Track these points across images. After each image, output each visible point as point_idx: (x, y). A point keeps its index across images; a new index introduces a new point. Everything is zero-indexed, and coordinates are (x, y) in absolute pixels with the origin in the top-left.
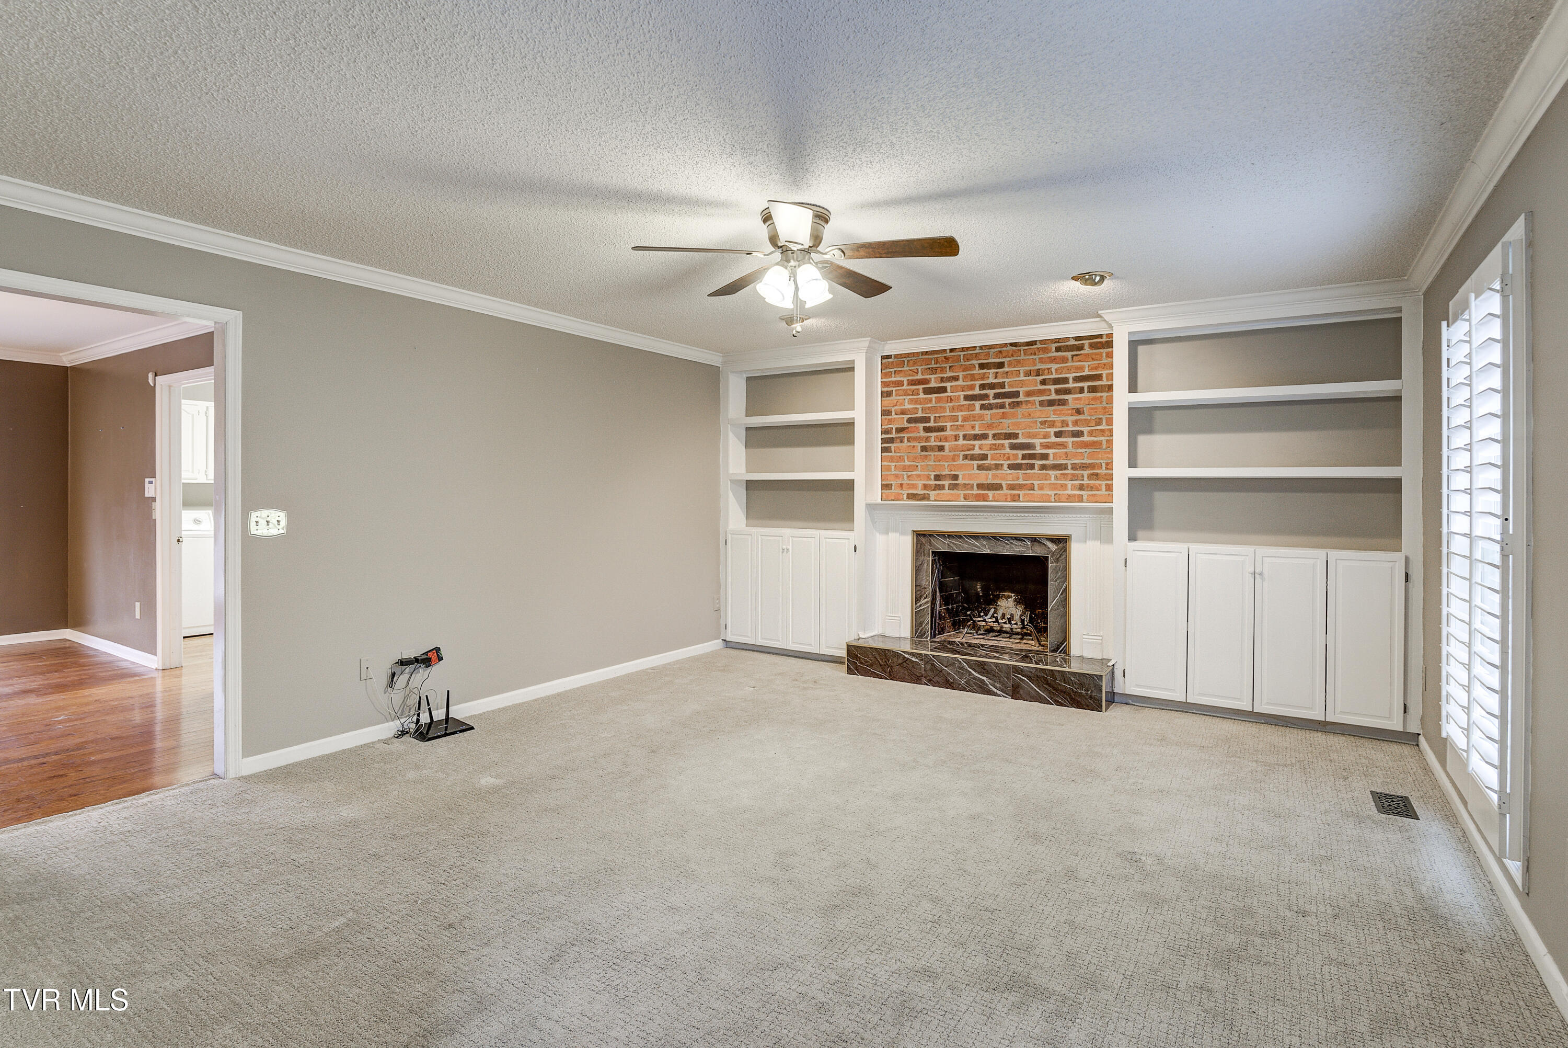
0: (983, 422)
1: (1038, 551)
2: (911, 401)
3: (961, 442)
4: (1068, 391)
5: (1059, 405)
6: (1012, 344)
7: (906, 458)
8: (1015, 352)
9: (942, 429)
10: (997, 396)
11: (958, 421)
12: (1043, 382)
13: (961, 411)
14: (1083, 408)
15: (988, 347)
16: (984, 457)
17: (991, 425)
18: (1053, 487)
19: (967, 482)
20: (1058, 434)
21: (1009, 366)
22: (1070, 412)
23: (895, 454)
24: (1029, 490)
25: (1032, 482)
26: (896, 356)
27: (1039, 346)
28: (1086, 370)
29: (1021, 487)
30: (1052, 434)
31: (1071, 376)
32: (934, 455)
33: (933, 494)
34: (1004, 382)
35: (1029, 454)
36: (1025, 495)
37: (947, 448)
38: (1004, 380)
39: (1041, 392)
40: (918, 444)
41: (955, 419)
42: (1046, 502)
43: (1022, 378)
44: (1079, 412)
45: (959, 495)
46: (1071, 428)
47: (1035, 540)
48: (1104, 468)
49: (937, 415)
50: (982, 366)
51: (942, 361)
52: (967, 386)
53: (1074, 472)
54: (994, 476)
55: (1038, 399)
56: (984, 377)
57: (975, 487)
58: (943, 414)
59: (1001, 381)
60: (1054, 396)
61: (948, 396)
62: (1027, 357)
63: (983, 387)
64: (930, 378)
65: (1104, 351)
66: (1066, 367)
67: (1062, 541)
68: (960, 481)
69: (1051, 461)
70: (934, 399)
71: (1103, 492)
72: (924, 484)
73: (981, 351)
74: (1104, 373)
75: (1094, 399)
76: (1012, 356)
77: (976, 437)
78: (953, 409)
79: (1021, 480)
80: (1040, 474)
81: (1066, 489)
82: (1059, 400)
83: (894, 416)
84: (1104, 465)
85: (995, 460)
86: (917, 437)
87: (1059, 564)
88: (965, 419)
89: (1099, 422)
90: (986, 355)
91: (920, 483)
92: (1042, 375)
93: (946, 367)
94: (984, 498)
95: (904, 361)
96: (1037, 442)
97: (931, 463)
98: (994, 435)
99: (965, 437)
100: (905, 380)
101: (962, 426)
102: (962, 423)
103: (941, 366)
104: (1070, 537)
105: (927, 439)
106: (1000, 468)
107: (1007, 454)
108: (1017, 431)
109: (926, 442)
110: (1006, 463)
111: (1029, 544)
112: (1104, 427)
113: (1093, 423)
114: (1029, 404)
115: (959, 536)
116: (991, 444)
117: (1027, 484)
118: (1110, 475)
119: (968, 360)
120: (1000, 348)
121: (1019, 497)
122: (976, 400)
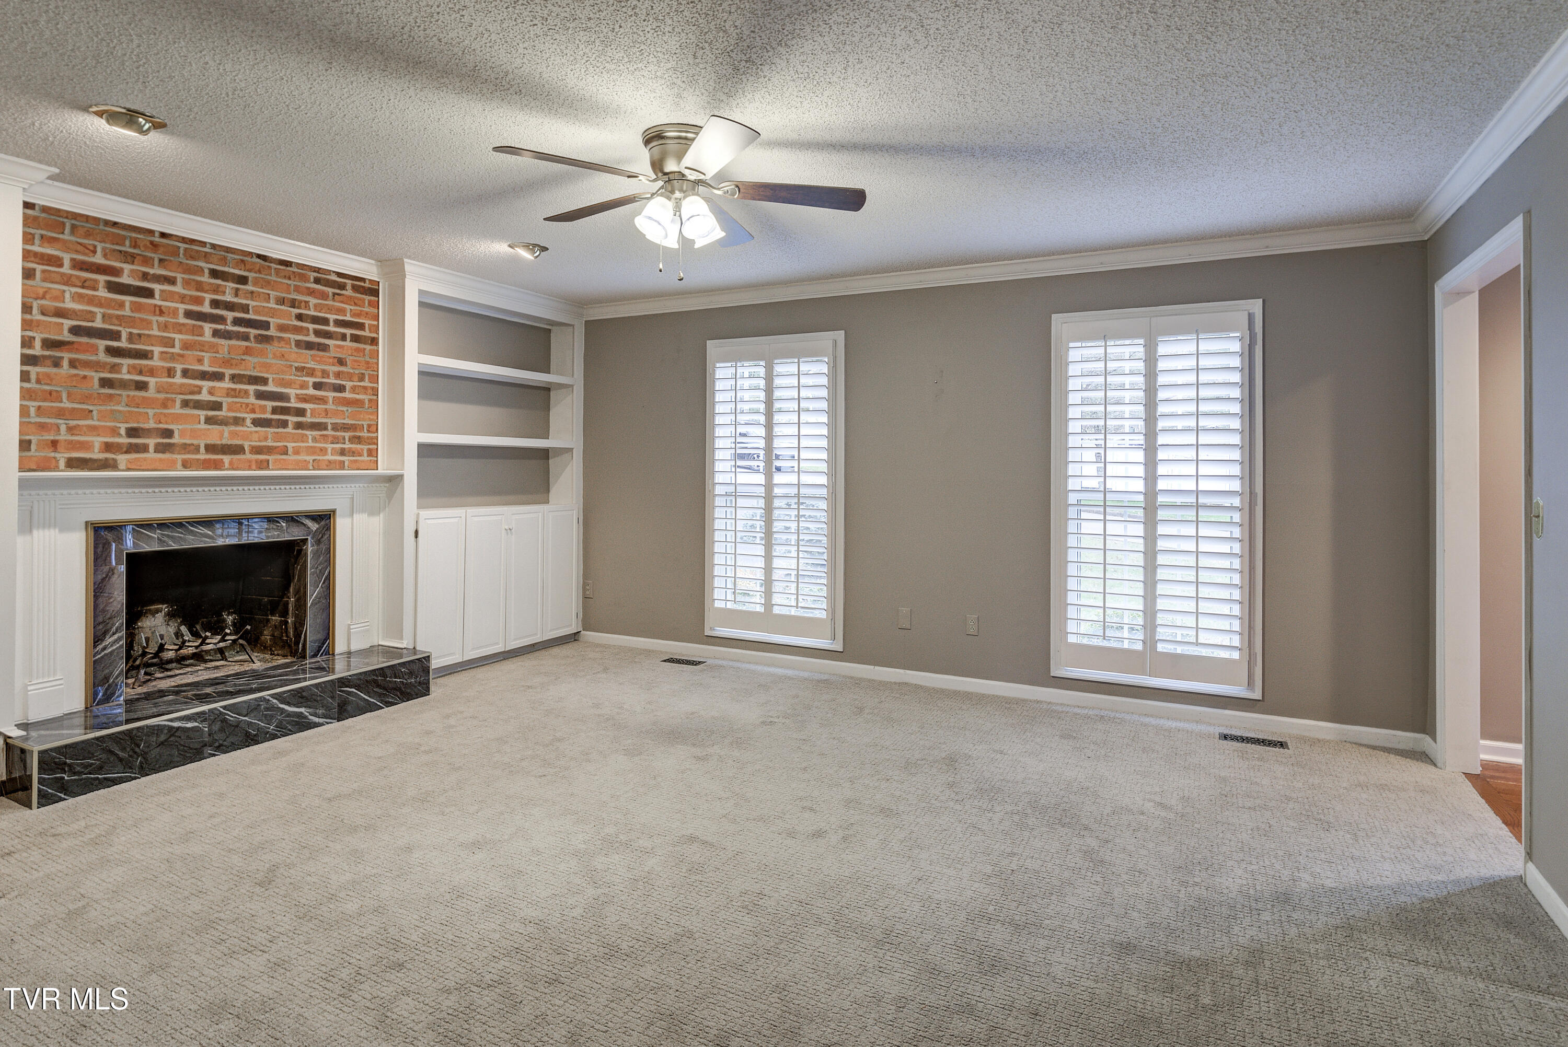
0: (217, 355)
1: (295, 534)
2: (78, 297)
3: (178, 380)
4: (328, 335)
5: (318, 350)
6: (259, 256)
7: (64, 395)
8: (264, 268)
9: (145, 355)
10: (237, 322)
11: (173, 346)
12: (300, 317)
13: (180, 332)
14: (345, 358)
15: (223, 249)
16: (217, 406)
17: (228, 361)
18: (311, 451)
19: (188, 442)
20: (317, 386)
21: (255, 285)
22: (331, 360)
24: (282, 454)
25: (285, 444)
27: (294, 269)
28: (348, 315)
29: (270, 450)
30: (311, 384)
31: (332, 317)
32: (128, 396)
33: (122, 459)
34: (248, 305)
35: (282, 407)
36: (275, 461)
37: (152, 386)
38: (247, 302)
39: (297, 330)
40: (94, 374)
41: (168, 343)
42: (302, 470)
43: (272, 305)
44: (341, 362)
45: (174, 462)
46: (332, 380)
47: (291, 519)
48: (365, 431)
49: (135, 331)
50: (214, 274)
51: (145, 246)
52: (191, 296)
53: (335, 433)
54: (233, 434)
55: (292, 337)
56: (216, 290)
57: (202, 449)
58: (147, 332)
59: (244, 302)
60: (312, 338)
61: (155, 306)
62: (279, 280)
63: (215, 304)
64: (122, 268)
65: (367, 298)
66: (327, 305)
67: (324, 518)
68: (176, 439)
69: (308, 419)
70: (127, 305)
71: (365, 458)
72: (106, 443)
73: (212, 251)
74: (367, 322)
75: (357, 350)
76: (259, 272)
77: (204, 376)
78: (165, 327)
79: (269, 440)
80: (295, 434)
81: (326, 454)
82: (319, 344)
83: (39, 316)
84: (365, 426)
85: (234, 411)
86: (92, 361)
87: (321, 546)
88: (186, 346)
89: (362, 378)
90: (222, 259)
91: (98, 441)
92: (299, 308)
93: (153, 259)
94: (217, 465)
95: (64, 223)
96: (292, 392)
97: (120, 409)
98: (233, 378)
99: (186, 373)
100: (66, 258)
101: (182, 356)
102: (181, 352)
103: (144, 253)
104: (334, 511)
105: (114, 368)
106: (241, 423)
107: (250, 406)
108: (266, 375)
109: (110, 372)
110: (249, 417)
111: (284, 524)
112: (366, 383)
113: (356, 378)
114: (282, 342)
115: (178, 524)
116: (228, 389)
117: (278, 447)
118: (372, 438)
119: (193, 258)
120: (242, 255)
121: (268, 464)
122: (205, 321)
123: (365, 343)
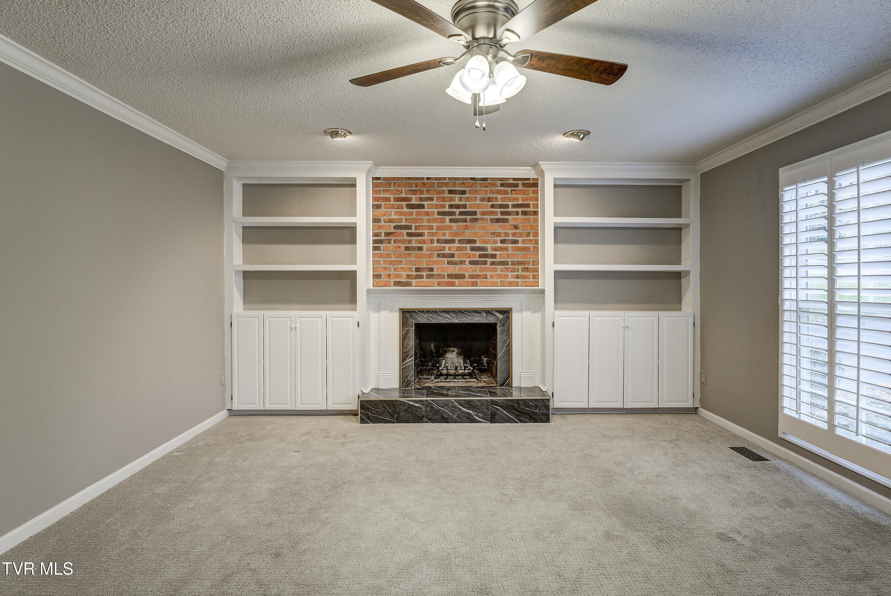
0: (452, 231)
1: (490, 320)
2: (396, 213)
3: (435, 244)
4: (508, 213)
5: (503, 222)
6: (471, 179)
7: (392, 255)
8: (474, 184)
9: (421, 235)
10: (461, 213)
11: (433, 229)
12: (493, 206)
13: (435, 223)
14: (518, 225)
15: (455, 179)
16: (452, 256)
17: (457, 233)
18: (500, 276)
19: (440, 273)
20: (503, 242)
21: (469, 193)
22: (510, 227)
23: (384, 252)
24: (484, 279)
25: (486, 273)
26: (385, 179)
27: (489, 181)
28: (520, 200)
29: (478, 276)
30: (499, 241)
31: (510, 203)
32: (415, 253)
33: (414, 281)
34: (466, 204)
35: (484, 254)
36: (481, 282)
37: (425, 248)
38: (466, 203)
39: (491, 213)
40: (402, 245)
41: (431, 228)
42: (495, 286)
43: (478, 202)
44: (516, 227)
45: (434, 283)
46: (511, 238)
47: (488, 312)
48: (531, 264)
49: (417, 224)
50: (450, 192)
51: (421, 186)
52: (440, 205)
53: (513, 267)
54: (460, 269)
55: (489, 217)
56: (451, 199)
57: (446, 276)
58: (422, 224)
59: (464, 203)
60: (499, 216)
61: (425, 212)
62: (481, 189)
63: (451, 206)
64: (412, 198)
65: (531, 189)
66: (507, 197)
67: (506, 312)
68: (435, 272)
69: (498, 259)
70: (414, 213)
71: (531, 280)
72: (407, 275)
73: (449, 181)
74: (531, 203)
75: (525, 219)
76: (472, 187)
77: (446, 242)
78: (429, 221)
79: (478, 271)
80: (490, 268)
81: (508, 278)
82: (503, 219)
83: (383, 223)
84: (531, 262)
85: (460, 258)
86: (401, 240)
87: (505, 327)
88: (438, 228)
89: (528, 235)
90: (453, 184)
91: (404, 274)
92: (492, 201)
93: (424, 190)
94: (453, 284)
95: (391, 183)
96: (489, 246)
97: (413, 259)
98: (460, 241)
99: (438, 241)
100: (392, 197)
101: (436, 233)
102: (436, 231)
103: (420, 189)
104: (511, 309)
105: (410, 242)
106: (464, 263)
107: (468, 254)
108: (475, 239)
109: (408, 244)
110: (467, 260)
111: (485, 315)
112: (531, 238)
113: (525, 235)
114: (483, 221)
115: (435, 312)
116: (457, 247)
117: (482, 275)
118: (535, 268)
119: (441, 187)
120: (463, 180)
121: (477, 283)
122: (446, 216)
123: (530, 215)
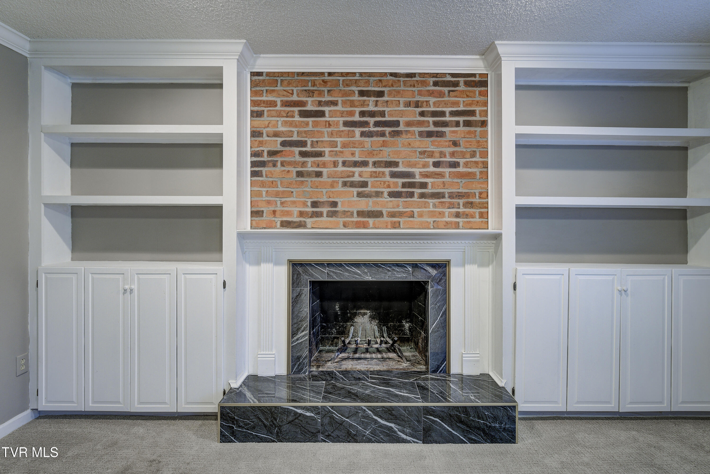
0: (364, 149)
1: (419, 277)
2: (285, 123)
3: (340, 168)
4: (445, 124)
5: (437, 136)
6: (392, 74)
7: (279, 183)
8: (395, 82)
9: (320, 154)
10: (377, 124)
11: (337, 147)
12: (422, 114)
13: (341, 137)
14: (459, 141)
15: (368, 74)
16: (364, 184)
17: (371, 152)
18: (432, 214)
19: (347, 210)
20: (436, 164)
21: (390, 95)
22: (447, 144)
23: (266, 179)
24: (409, 217)
25: (412, 210)
26: (268, 74)
27: (417, 78)
28: (461, 106)
29: (401, 214)
30: (431, 163)
31: (448, 110)
32: (311, 181)
33: (309, 221)
34: (384, 111)
35: (409, 182)
36: (405, 222)
37: (325, 174)
38: (384, 109)
39: (420, 124)
40: (293, 169)
41: (334, 144)
42: (425, 229)
43: (402, 108)
44: (455, 144)
45: (338, 223)
46: (448, 159)
47: (415, 265)
48: (477, 197)
49: (315, 140)
50: (362, 93)
51: (320, 84)
52: (347, 111)
53: (451, 200)
54: (375, 204)
55: (417, 129)
56: (363, 104)
57: (355, 214)
58: (321, 139)
59: (381, 109)
60: (432, 128)
61: (326, 121)
62: (407, 89)
63: (363, 114)
64: (307, 101)
65: (477, 90)
66: (443, 101)
67: (442, 266)
69: (429, 190)
70: (311, 123)
71: (477, 219)
72: (300, 211)
73: (360, 78)
74: (478, 109)
75: (469, 132)
76: (392, 86)
77: (356, 164)
78: (331, 134)
79: (401, 207)
80: (419, 202)
81: (444, 216)
82: (437, 132)
83: (265, 138)
84: (477, 194)
85: (375, 187)
86: (292, 161)
87: (439, 287)
88: (345, 145)
89: (473, 155)
90: (366, 82)
91: (296, 210)
92: (421, 107)
93: (324, 91)
94: (365, 226)
95: (277, 80)
96: (416, 171)
97: (308, 190)
98: (374, 163)
99: (344, 163)
100: (279, 101)
101: (342, 152)
102: (341, 150)
103: (319, 89)
104: (449, 261)
105: (304, 164)
106: (380, 195)
107: (387, 182)
108: (397, 160)
109: (302, 167)
110: (386, 191)
111: (410, 269)
112: (477, 159)
113: (468, 155)
114: (409, 134)
115: (339, 264)
116: (371, 172)
117: (407, 212)
118: (483, 203)
119: (348, 85)
120: (380, 77)
121: (400, 224)
122: (356, 127)
123: (476, 126)
